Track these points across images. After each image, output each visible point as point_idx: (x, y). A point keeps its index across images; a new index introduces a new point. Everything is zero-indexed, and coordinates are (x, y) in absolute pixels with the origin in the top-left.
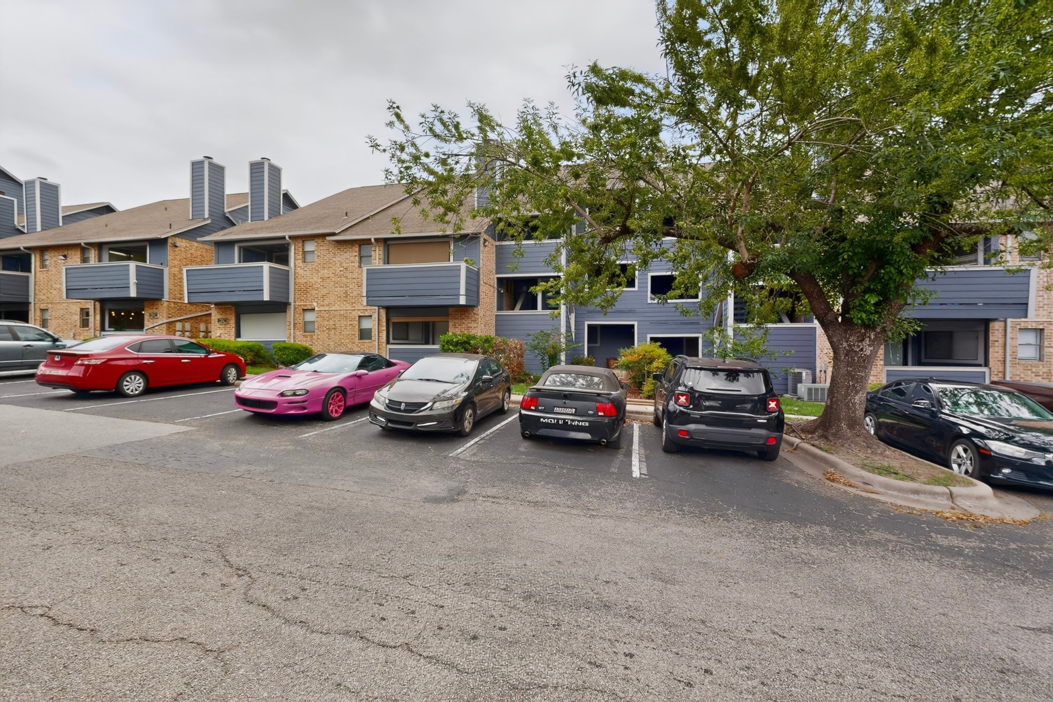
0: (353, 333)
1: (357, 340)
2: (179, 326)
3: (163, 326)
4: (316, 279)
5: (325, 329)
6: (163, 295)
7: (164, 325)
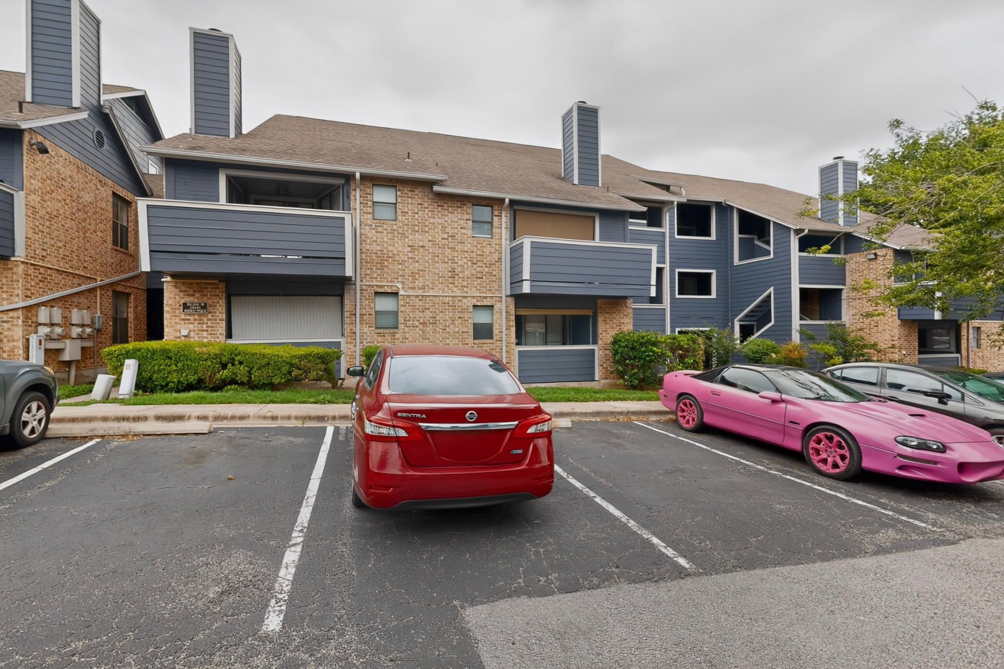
0: (465, 329)
1: (470, 340)
2: (43, 315)
3: (15, 314)
4: (400, 247)
5: (417, 323)
6: (13, 249)
7: (20, 313)
